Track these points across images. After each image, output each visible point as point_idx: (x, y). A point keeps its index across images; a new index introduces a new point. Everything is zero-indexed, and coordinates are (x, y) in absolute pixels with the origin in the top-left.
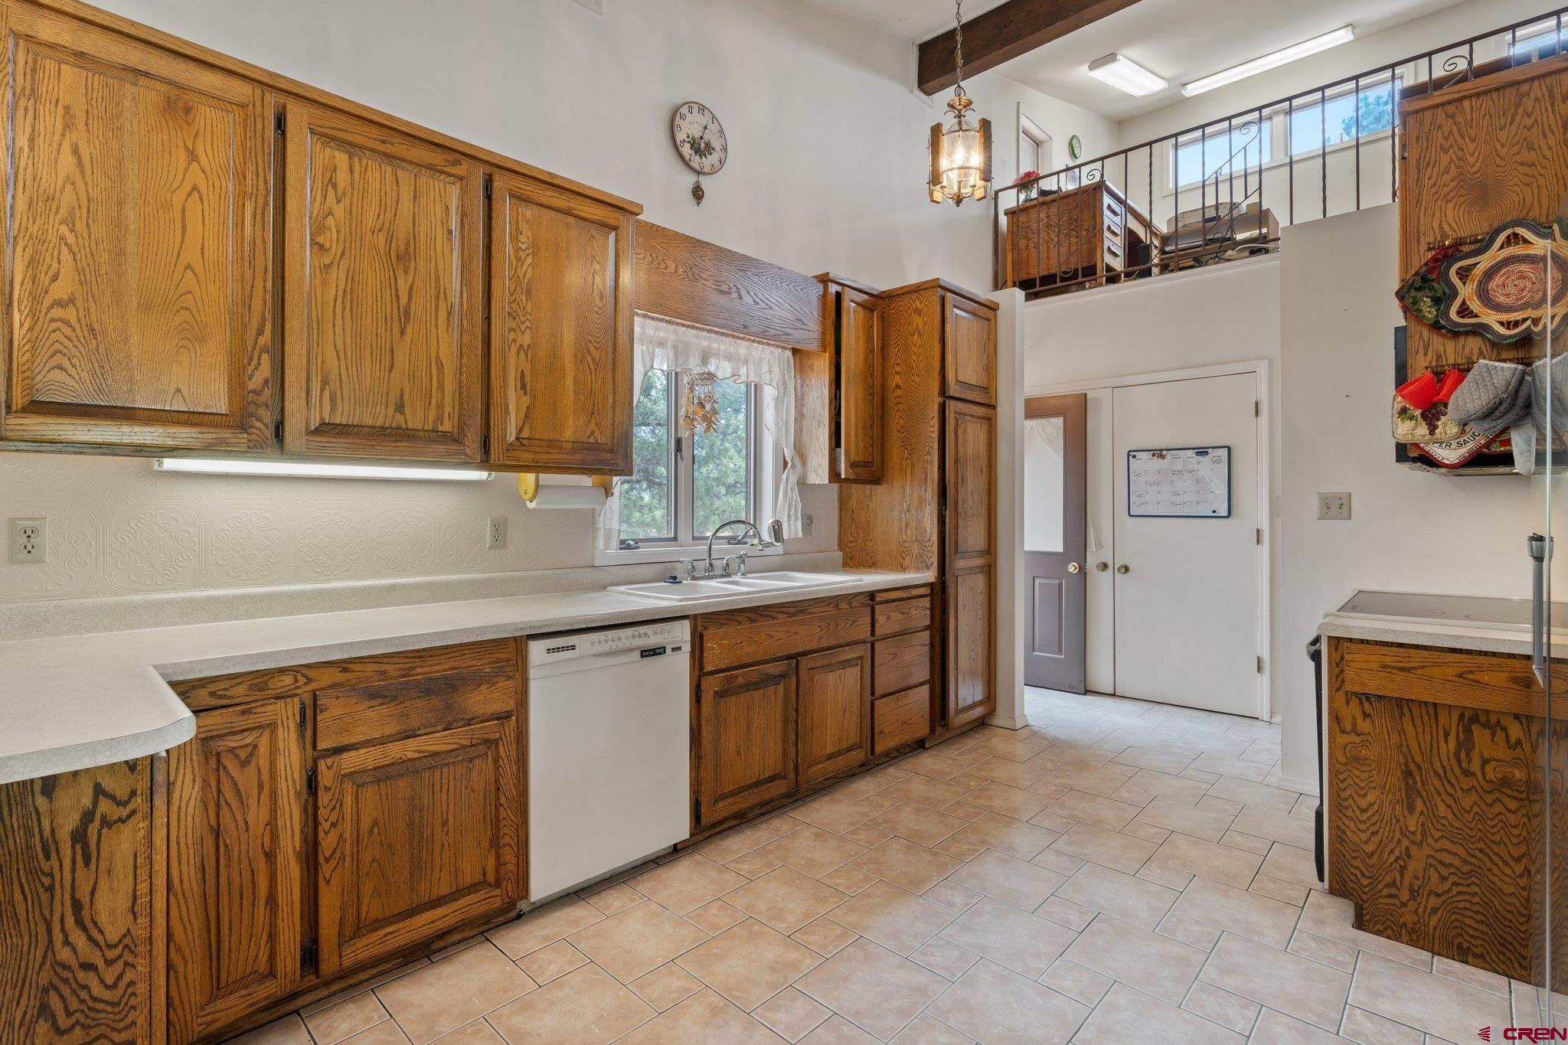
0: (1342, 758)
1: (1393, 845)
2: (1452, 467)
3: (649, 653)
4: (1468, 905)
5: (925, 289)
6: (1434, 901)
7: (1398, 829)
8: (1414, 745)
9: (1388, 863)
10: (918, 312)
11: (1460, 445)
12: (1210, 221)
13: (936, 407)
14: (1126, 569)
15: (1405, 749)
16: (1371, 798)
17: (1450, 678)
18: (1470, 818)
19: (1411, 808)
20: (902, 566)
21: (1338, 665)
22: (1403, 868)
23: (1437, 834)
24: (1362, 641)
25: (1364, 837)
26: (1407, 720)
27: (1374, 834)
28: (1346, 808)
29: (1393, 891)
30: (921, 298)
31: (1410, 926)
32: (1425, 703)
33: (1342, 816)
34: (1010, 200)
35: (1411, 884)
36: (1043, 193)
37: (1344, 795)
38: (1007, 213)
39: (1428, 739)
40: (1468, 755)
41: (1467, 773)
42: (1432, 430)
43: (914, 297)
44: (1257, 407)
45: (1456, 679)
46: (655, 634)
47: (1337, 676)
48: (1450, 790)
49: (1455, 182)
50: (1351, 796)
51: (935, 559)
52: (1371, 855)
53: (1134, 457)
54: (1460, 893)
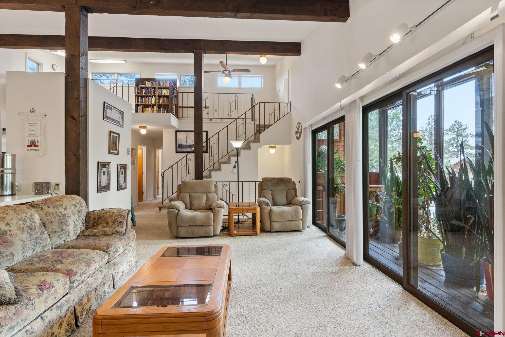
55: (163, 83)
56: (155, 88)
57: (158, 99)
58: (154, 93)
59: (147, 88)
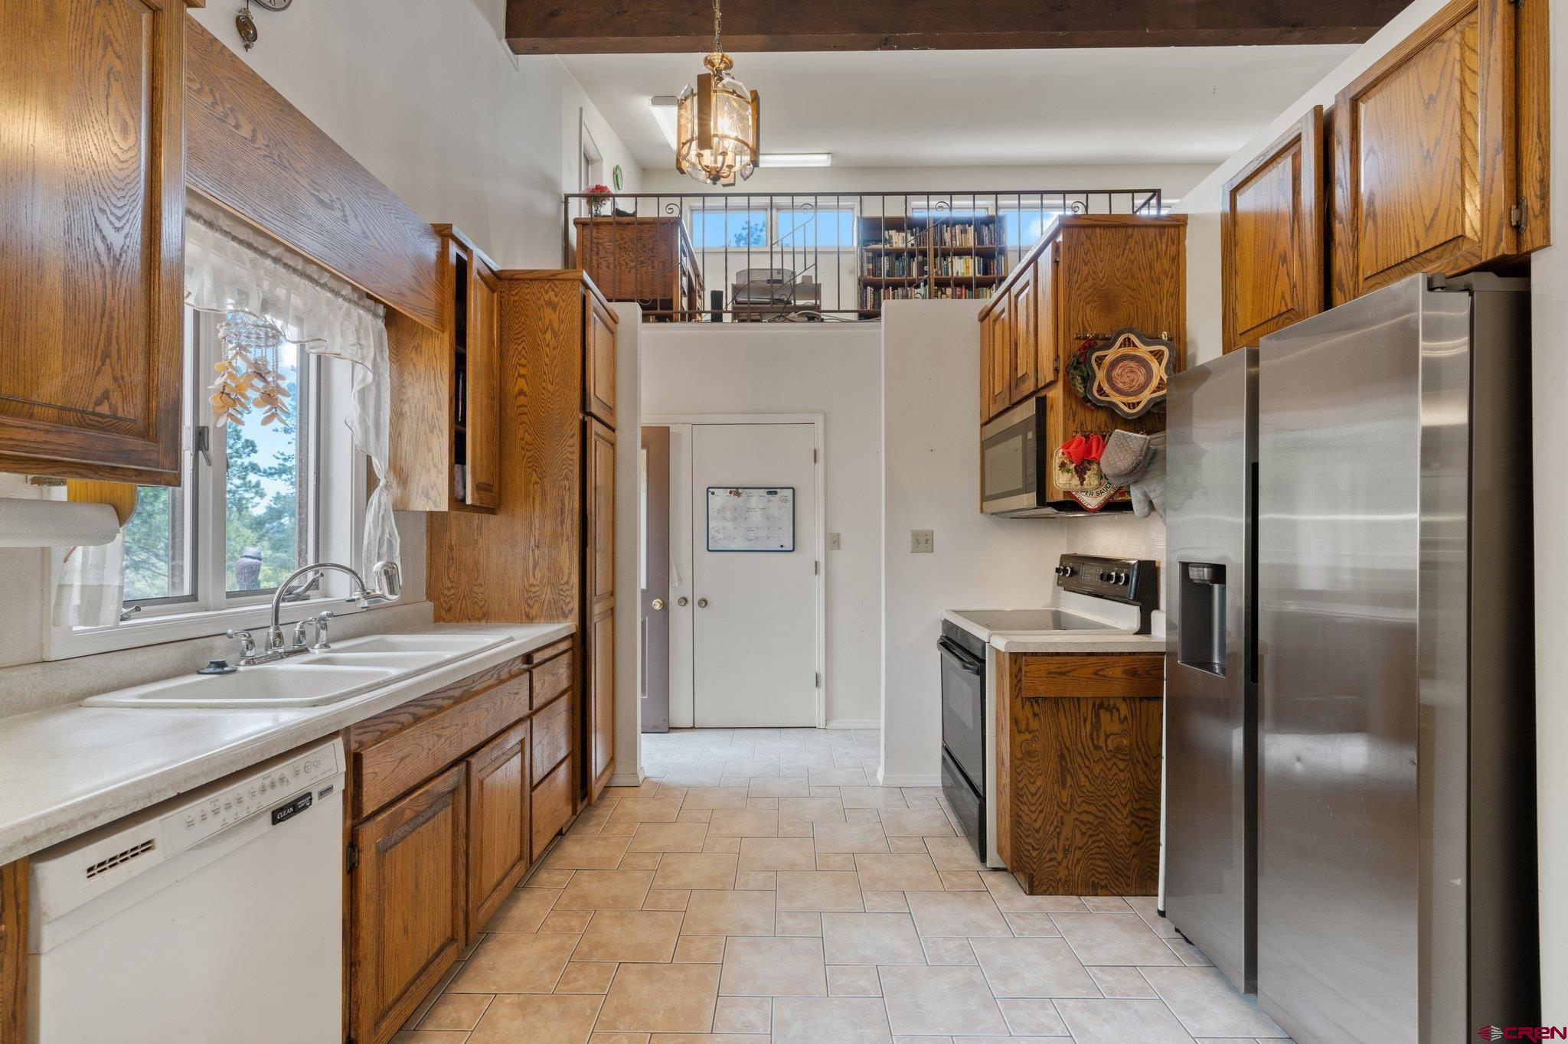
0: (1019, 755)
1: (1052, 818)
2: (1094, 511)
3: (280, 815)
4: (1098, 850)
5: (562, 280)
6: (1078, 854)
7: (1056, 803)
8: (1066, 733)
9: (1050, 832)
10: (554, 307)
11: (1098, 494)
12: (774, 283)
13: (577, 424)
14: (704, 602)
15: (1060, 738)
16: (1038, 783)
17: (1090, 676)
18: (1099, 782)
19: (1064, 784)
20: (528, 616)
21: (1016, 676)
22: (1059, 834)
23: (1079, 801)
24: (1033, 654)
25: (1034, 816)
26: (1061, 714)
27: (1041, 812)
28: (1022, 796)
29: (1053, 855)
30: (557, 290)
31: (1063, 880)
32: (1072, 698)
33: (1019, 803)
34: (578, 209)
35: (1064, 846)
36: (618, 213)
37: (1021, 785)
38: (577, 222)
39: (1074, 725)
40: (1098, 734)
41: (1097, 748)
42: (1082, 480)
43: (547, 287)
44: (815, 454)
45: (1092, 676)
46: (297, 773)
47: (1016, 686)
48: (1087, 764)
49: (1092, 290)
50: (1025, 785)
51: (575, 605)
52: (1038, 831)
53: (713, 493)
54: (1093, 842)
55: (953, 237)
56: (924, 253)
57: (936, 292)
58: (921, 272)
59: (897, 254)
